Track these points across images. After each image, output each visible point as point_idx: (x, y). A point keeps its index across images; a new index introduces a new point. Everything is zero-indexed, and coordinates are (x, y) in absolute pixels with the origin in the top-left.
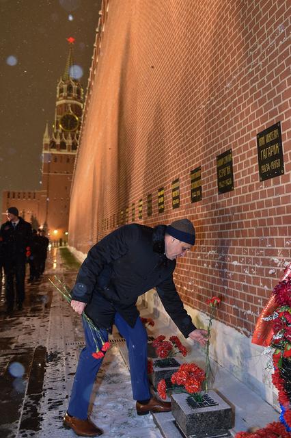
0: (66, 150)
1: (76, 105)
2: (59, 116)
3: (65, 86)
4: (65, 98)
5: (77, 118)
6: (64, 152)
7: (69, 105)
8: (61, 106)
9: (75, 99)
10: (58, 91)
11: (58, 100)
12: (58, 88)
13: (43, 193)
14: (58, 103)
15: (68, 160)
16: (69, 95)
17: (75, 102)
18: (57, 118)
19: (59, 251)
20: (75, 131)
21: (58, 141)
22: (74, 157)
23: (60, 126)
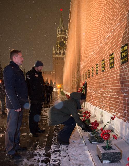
0: (61, 55)
1: (64, 37)
2: (58, 42)
3: (60, 30)
4: (60, 34)
5: (65, 42)
6: (61, 56)
7: (62, 37)
8: (58, 37)
9: (64, 34)
10: (57, 32)
11: (57, 35)
12: (57, 30)
13: (54, 72)
14: (57, 37)
15: (62, 59)
16: (61, 33)
17: (64, 36)
18: (57, 42)
19: (60, 92)
20: (64, 47)
21: (58, 52)
22: (64, 57)
23: (59, 45)
